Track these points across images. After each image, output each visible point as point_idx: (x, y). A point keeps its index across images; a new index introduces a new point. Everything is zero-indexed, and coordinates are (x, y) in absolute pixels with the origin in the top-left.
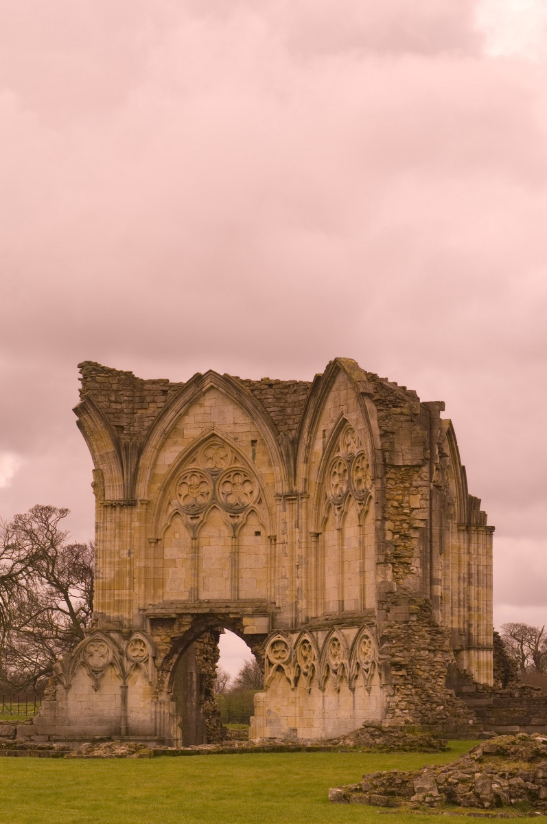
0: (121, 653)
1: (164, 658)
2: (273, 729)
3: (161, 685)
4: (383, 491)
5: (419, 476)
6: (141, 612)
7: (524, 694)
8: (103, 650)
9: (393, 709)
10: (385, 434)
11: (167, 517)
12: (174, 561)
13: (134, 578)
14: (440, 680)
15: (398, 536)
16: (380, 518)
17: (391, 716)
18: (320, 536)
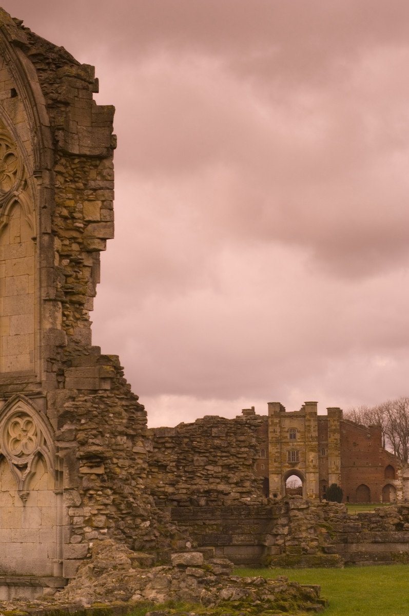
4: (52, 190)
5: (99, 174)
7: (212, 501)
9: (81, 528)
10: (54, 105)
14: (141, 481)
15: (68, 261)
16: (49, 231)
17: (79, 538)
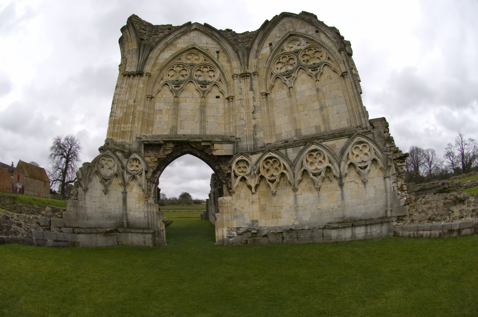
0: (123, 168)
1: (152, 173)
2: (239, 221)
3: (149, 192)
6: (138, 140)
8: (111, 164)
11: (160, 85)
12: (161, 110)
13: (135, 117)
18: (268, 95)
